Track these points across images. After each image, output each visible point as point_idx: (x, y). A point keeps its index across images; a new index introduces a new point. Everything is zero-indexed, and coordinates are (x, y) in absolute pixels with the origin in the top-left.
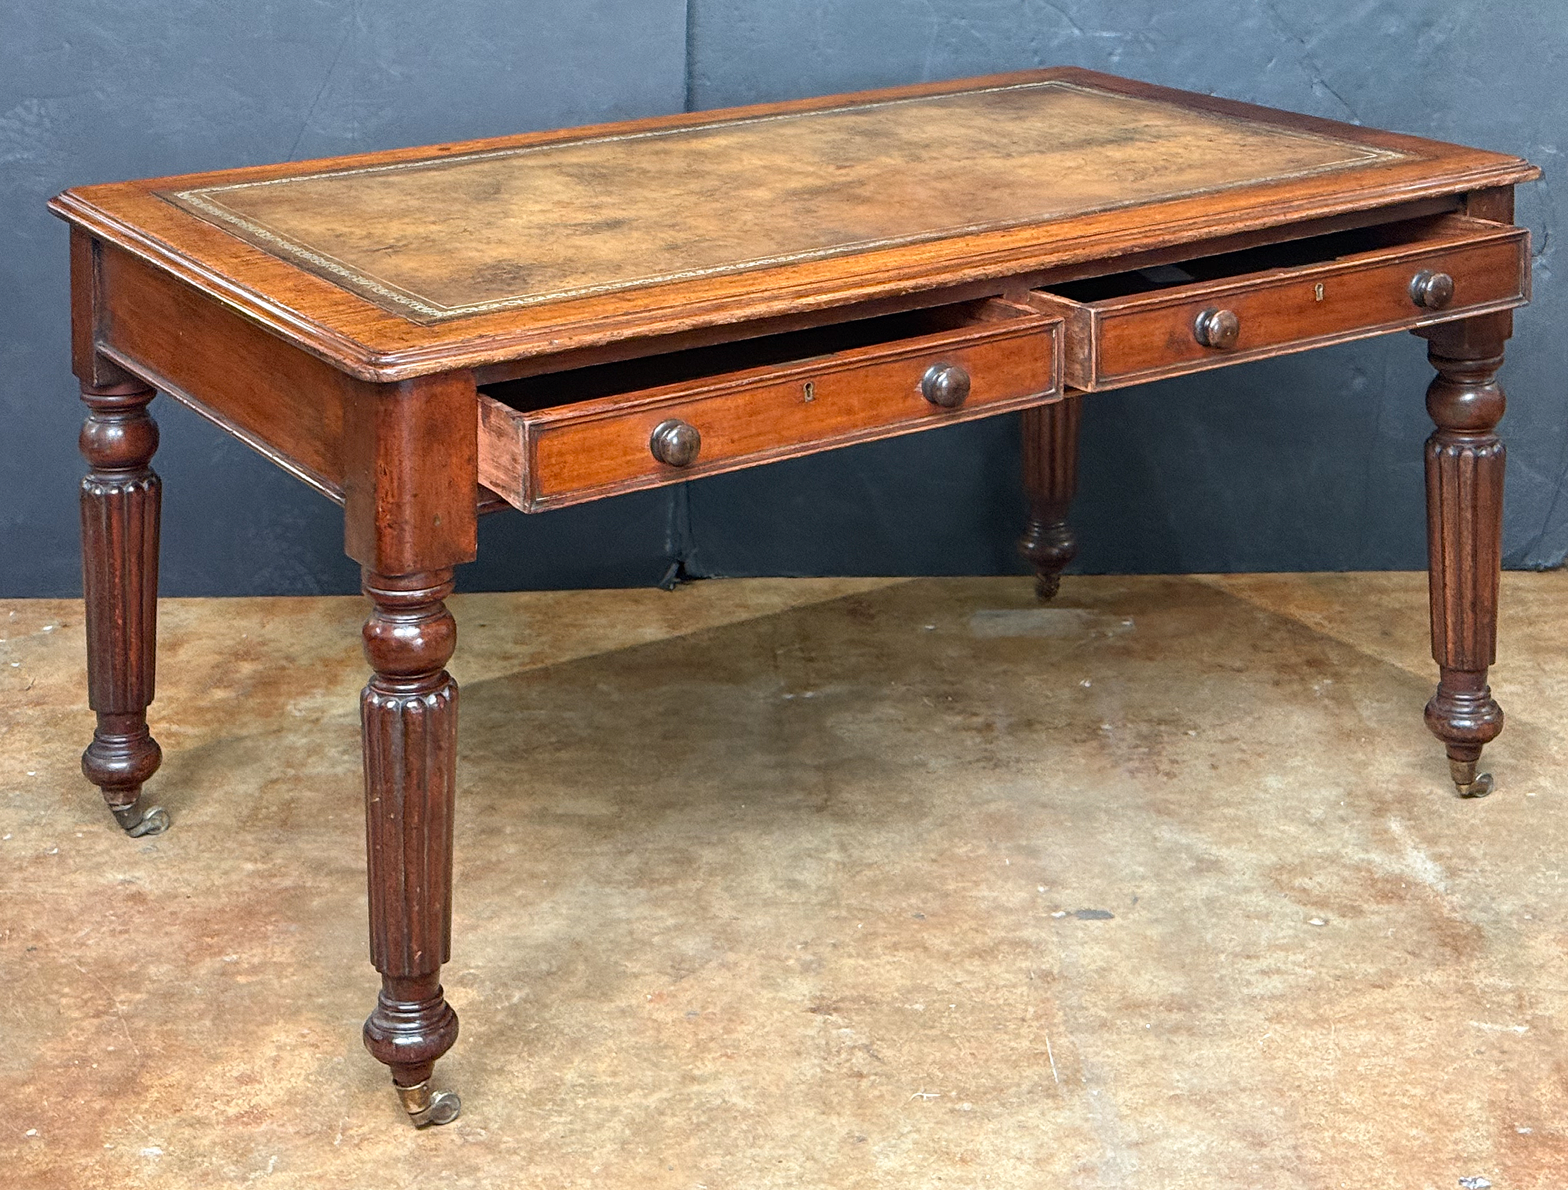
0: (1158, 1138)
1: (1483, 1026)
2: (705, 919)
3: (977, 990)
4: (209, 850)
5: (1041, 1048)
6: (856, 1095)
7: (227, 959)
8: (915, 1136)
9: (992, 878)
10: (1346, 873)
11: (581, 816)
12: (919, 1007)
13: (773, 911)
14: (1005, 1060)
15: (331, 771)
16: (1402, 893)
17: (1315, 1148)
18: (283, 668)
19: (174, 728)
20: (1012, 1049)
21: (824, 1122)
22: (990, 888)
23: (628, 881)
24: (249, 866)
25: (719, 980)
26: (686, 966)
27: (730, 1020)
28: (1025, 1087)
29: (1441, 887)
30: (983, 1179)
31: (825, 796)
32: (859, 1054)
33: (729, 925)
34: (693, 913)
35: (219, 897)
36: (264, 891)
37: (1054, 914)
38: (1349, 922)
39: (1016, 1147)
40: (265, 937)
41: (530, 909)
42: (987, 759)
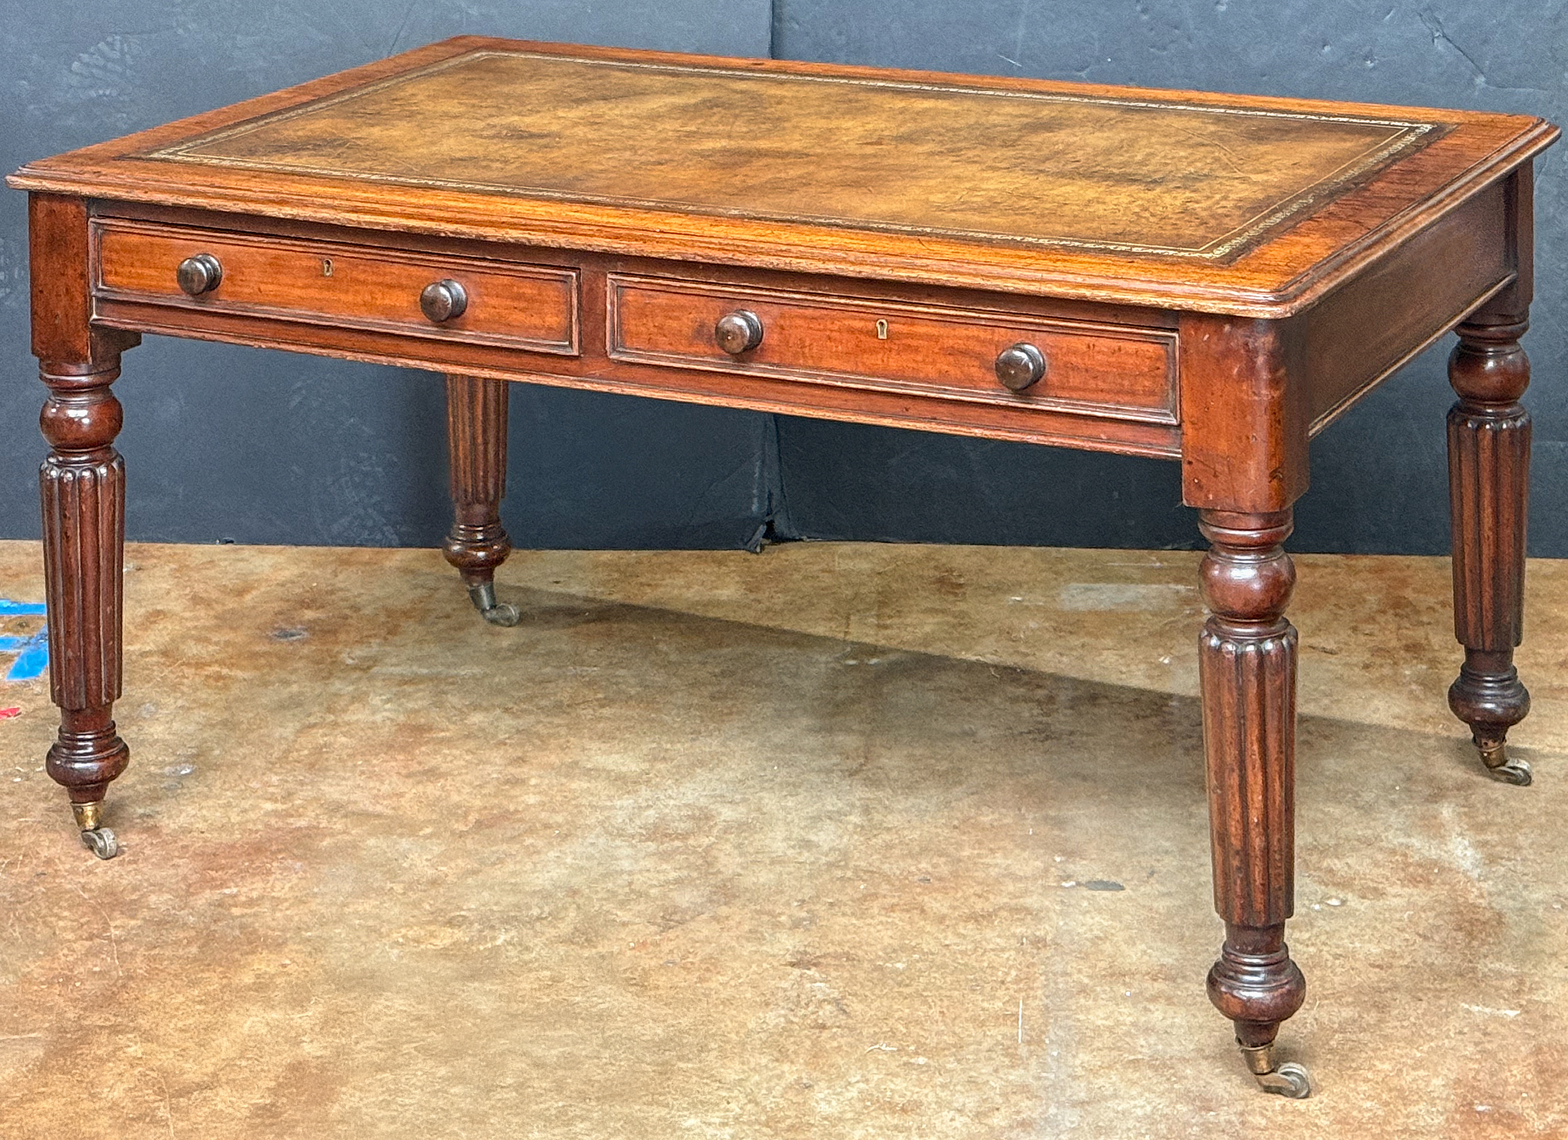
0: (1105, 1098)
1: (1475, 1008)
2: (707, 873)
3: (964, 953)
4: (230, 789)
5: (1012, 1009)
6: (814, 1045)
7: (227, 891)
8: (862, 1086)
9: (1010, 846)
10: (1380, 856)
11: (609, 772)
12: (900, 966)
13: (778, 868)
14: (974, 1019)
15: (371, 719)
16: (1432, 878)
17: (1262, 1114)
18: (346, 617)
19: (225, 671)
20: (983, 1009)
21: (775, 1068)
22: (1005, 857)
23: (642, 835)
24: (269, 806)
25: (706, 932)
26: (677, 917)
27: (708, 970)
28: (985, 1046)
29: (1475, 874)
30: (919, 1128)
31: (862, 761)
32: (828, 1007)
33: (730, 880)
34: (698, 868)
35: (232, 834)
36: (278, 829)
37: (1063, 883)
38: (1367, 902)
39: (959, 1100)
40: (269, 872)
41: (535, 858)
42: (1040, 731)
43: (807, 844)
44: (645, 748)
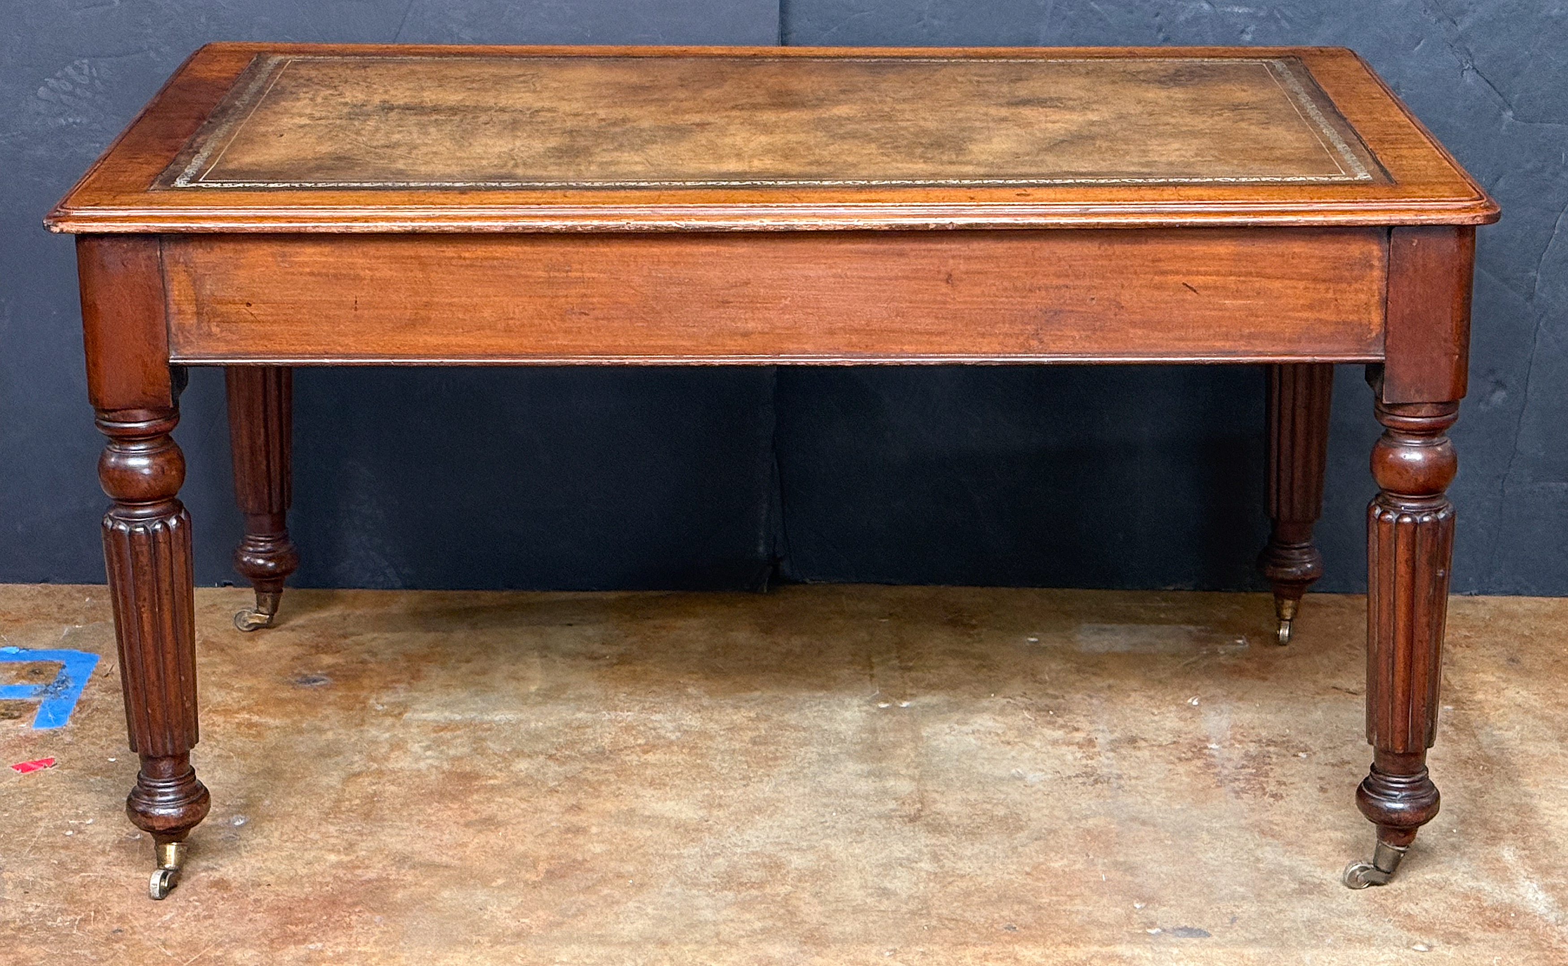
2: (792, 923)
4: (291, 840)
7: (311, 946)
9: (1087, 893)
10: (1454, 901)
11: (668, 819)
13: (862, 918)
15: (415, 766)
16: (1511, 922)
22: (1085, 903)
23: (716, 884)
24: (333, 858)
29: (1552, 918)
31: (918, 805)
33: (817, 929)
34: (780, 918)
35: (303, 886)
36: (348, 882)
37: (1149, 931)
38: (1453, 949)
40: (349, 926)
41: (616, 908)
42: (1087, 775)
43: (884, 893)
44: (699, 795)
